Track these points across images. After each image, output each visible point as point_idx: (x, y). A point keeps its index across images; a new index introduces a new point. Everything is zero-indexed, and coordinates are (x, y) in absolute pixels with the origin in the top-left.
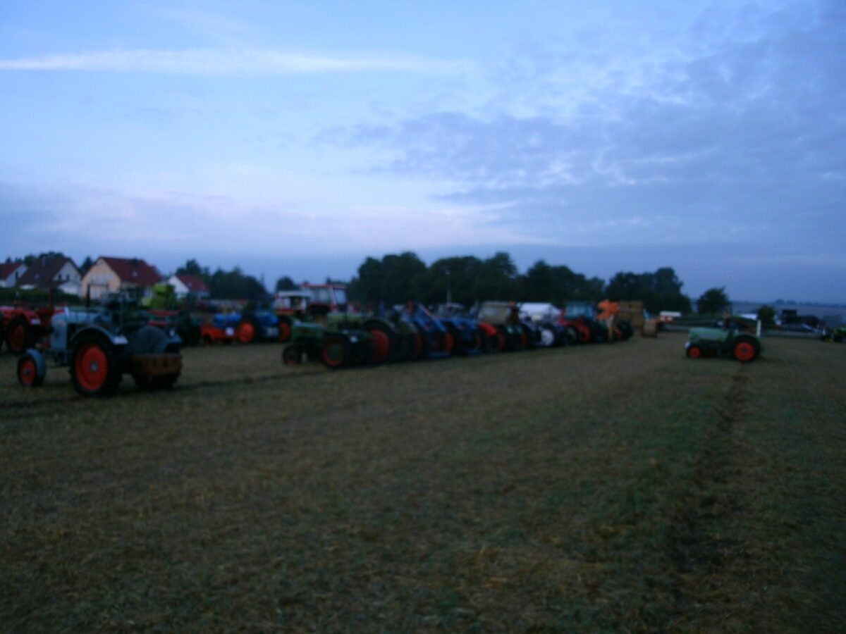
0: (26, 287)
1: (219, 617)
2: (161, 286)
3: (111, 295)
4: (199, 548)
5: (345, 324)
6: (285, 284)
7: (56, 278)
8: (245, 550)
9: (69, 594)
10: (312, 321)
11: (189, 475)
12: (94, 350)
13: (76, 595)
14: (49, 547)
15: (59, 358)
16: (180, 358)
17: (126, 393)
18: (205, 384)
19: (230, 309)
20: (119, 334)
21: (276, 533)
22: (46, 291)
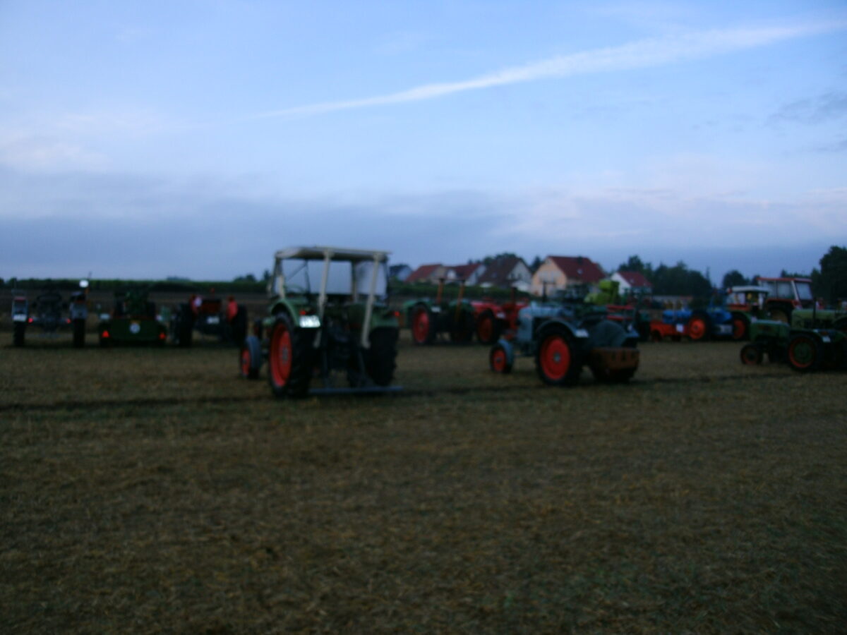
0: (486, 285)
1: (714, 617)
2: (605, 283)
3: (560, 292)
4: (682, 544)
5: (815, 322)
6: (734, 279)
7: (510, 277)
8: (730, 555)
9: (564, 566)
10: (771, 318)
11: (660, 469)
12: (558, 343)
13: (570, 568)
14: (540, 519)
15: (525, 349)
16: (638, 353)
17: (586, 384)
18: (660, 380)
19: (678, 306)
20: (580, 328)
21: (763, 543)
22: (503, 288)
